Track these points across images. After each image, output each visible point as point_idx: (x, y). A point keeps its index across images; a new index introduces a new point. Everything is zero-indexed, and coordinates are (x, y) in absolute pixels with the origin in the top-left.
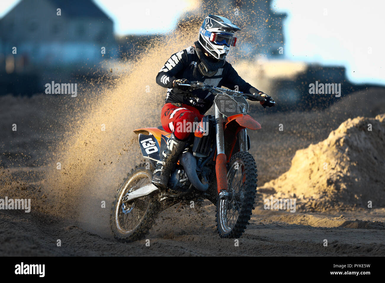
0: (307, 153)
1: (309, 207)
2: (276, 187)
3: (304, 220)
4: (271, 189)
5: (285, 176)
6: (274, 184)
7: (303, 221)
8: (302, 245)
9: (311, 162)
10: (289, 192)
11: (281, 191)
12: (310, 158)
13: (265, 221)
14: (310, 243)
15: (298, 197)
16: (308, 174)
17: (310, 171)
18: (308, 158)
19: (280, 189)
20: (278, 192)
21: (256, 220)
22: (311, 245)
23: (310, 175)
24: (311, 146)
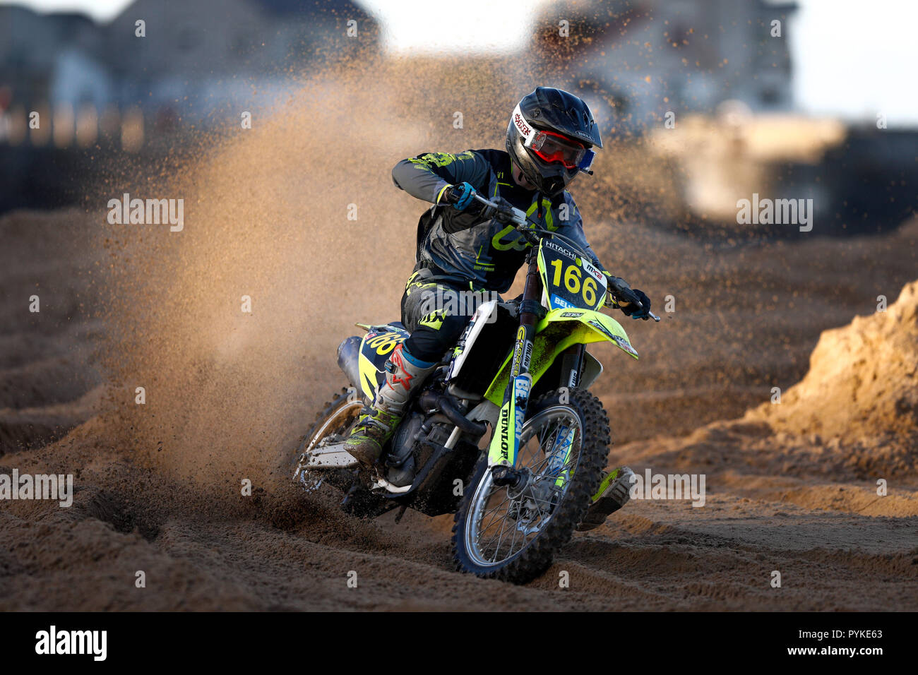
0: (846, 338)
1: (854, 468)
2: (772, 420)
3: (842, 499)
4: (761, 426)
5: (795, 393)
6: (768, 412)
7: (839, 502)
8: (837, 559)
9: (856, 359)
10: (804, 432)
11: (785, 431)
12: (855, 348)
13: (748, 501)
14: (855, 555)
15: (827, 443)
16: (850, 388)
17: (854, 381)
18: (849, 349)
19: (782, 426)
20: (778, 432)
21: (725, 500)
22: (859, 559)
23: (855, 390)
24: (857, 322)
